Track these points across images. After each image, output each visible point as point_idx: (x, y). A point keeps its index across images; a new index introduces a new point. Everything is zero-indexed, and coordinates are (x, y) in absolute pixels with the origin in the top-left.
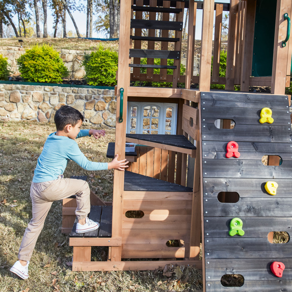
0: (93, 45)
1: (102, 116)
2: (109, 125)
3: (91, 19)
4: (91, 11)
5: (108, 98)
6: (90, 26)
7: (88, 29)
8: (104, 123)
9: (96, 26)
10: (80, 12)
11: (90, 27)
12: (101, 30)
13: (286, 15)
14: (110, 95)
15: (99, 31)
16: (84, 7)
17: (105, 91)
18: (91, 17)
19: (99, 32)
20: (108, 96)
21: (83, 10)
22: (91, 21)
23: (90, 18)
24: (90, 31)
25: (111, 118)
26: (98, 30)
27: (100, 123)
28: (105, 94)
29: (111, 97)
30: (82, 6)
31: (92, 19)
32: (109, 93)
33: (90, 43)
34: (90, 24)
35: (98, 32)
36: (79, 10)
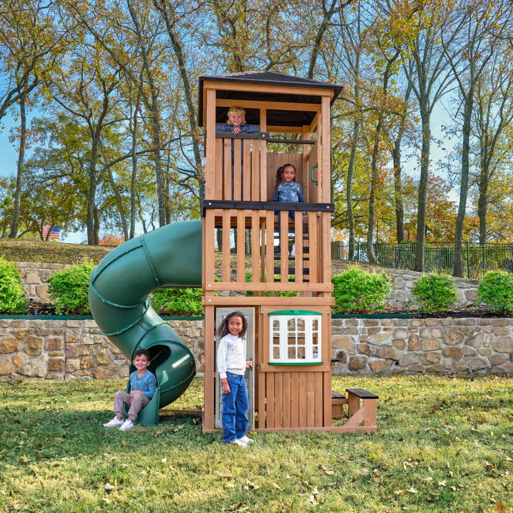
1: (13, 361)
2: (26, 374)
5: (22, 332)
8: (18, 373)
14: (25, 327)
17: (15, 322)
20: (22, 329)
25: (29, 364)
27: (9, 373)
28: (15, 327)
29: (27, 331)
32: (22, 325)
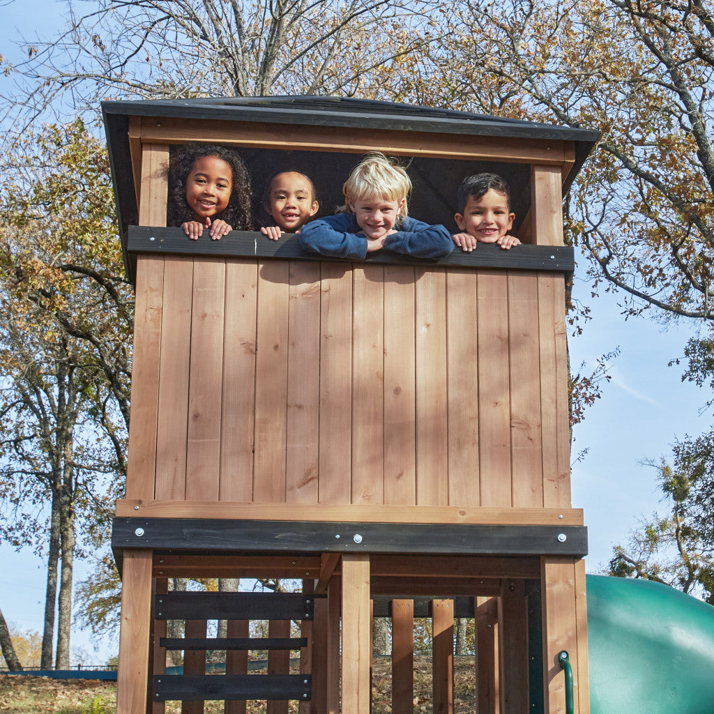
0: (67, 704)
3: (66, 578)
4: (70, 544)
6: (60, 609)
7: (52, 625)
9: (90, 602)
10: (15, 548)
11: (61, 614)
12: (109, 617)
13: (564, 656)
15: (101, 623)
16: (35, 527)
18: (67, 570)
19: (103, 627)
21: (34, 540)
22: (65, 585)
23: (63, 573)
24: (60, 630)
26: (96, 619)
30: (27, 523)
31: (70, 577)
33: (55, 695)
34: (60, 599)
35: (97, 628)
36: (16, 543)
